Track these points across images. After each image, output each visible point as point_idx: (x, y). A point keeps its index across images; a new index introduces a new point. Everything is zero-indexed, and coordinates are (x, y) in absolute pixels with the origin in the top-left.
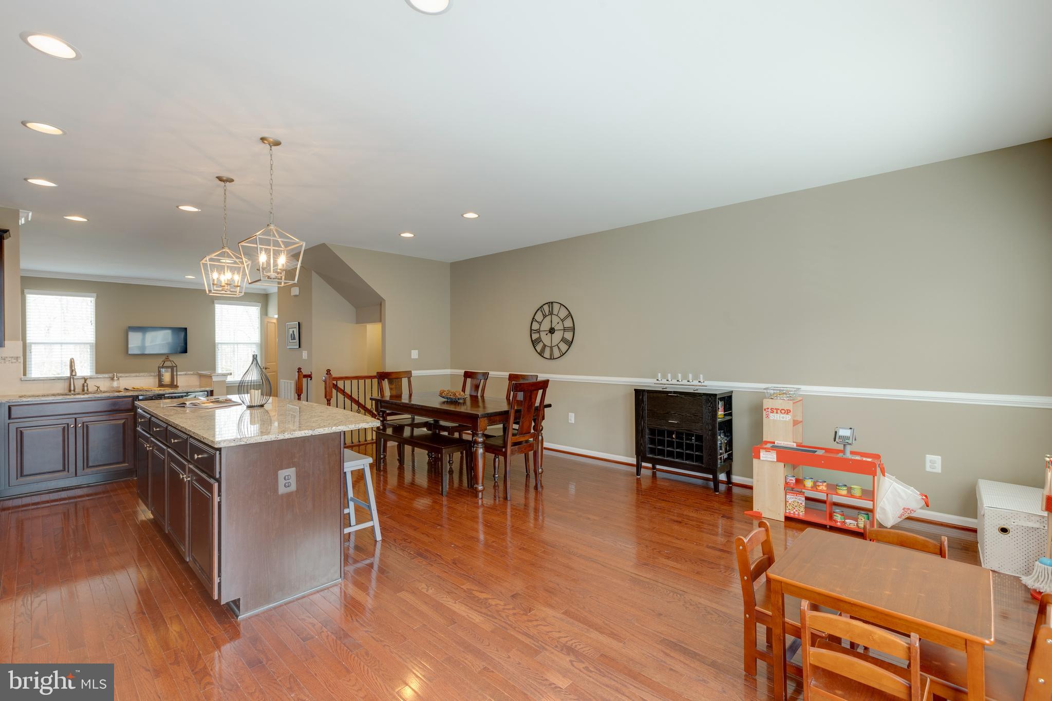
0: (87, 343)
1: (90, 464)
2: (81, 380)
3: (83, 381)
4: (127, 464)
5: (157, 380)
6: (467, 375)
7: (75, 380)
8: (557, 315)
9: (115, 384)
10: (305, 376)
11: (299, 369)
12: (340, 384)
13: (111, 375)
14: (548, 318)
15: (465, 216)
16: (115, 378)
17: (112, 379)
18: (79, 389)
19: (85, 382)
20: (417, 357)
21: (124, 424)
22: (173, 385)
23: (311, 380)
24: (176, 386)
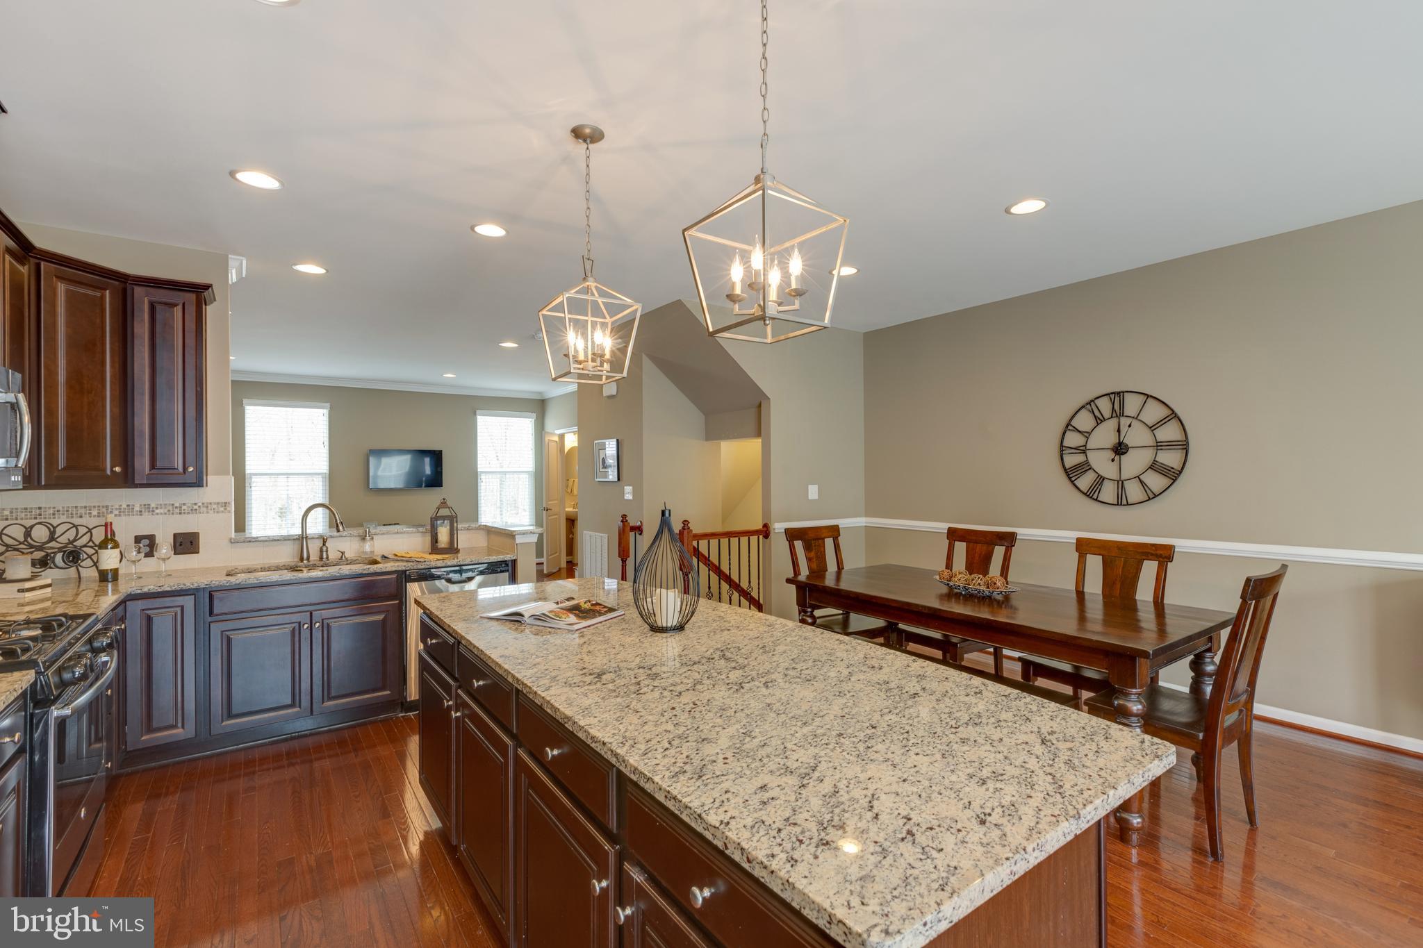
0: (319, 474)
1: (333, 694)
2: (317, 541)
3: (319, 543)
4: (389, 692)
5: (428, 538)
6: (954, 535)
7: (309, 541)
8: (1136, 418)
9: (367, 547)
10: (633, 529)
11: (624, 517)
12: (703, 546)
13: (361, 531)
14: (1111, 425)
15: (1014, 210)
16: (368, 537)
17: (363, 539)
18: (314, 557)
19: (324, 545)
20: (816, 497)
21: (384, 621)
22: (452, 549)
23: (640, 534)
24: (457, 551)
